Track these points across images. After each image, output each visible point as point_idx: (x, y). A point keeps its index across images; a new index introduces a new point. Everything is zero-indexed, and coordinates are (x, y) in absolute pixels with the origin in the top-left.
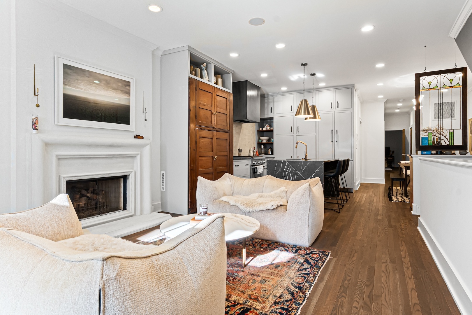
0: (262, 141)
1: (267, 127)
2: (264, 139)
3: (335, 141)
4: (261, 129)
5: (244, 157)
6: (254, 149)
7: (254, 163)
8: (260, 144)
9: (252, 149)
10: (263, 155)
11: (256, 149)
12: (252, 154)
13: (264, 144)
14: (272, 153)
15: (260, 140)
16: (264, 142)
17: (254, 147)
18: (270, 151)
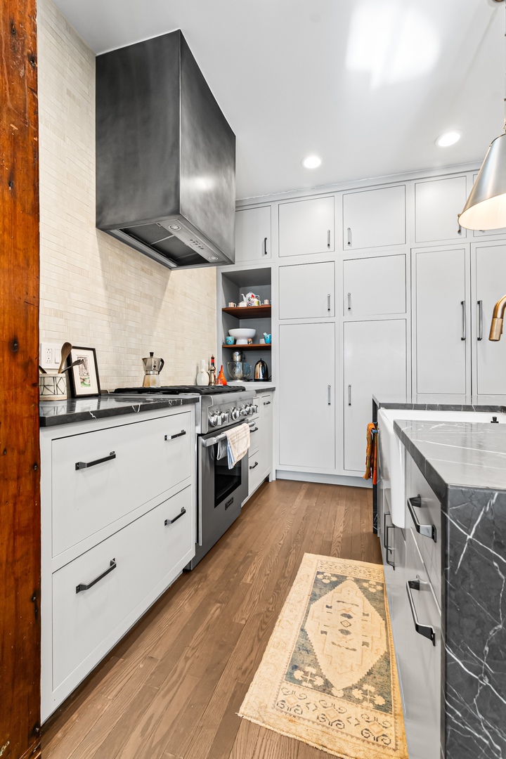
0: (235, 341)
1: (249, 300)
2: (243, 335)
3: (474, 339)
4: (231, 305)
5: (174, 395)
6: (213, 364)
7: (216, 423)
8: (229, 350)
9: (205, 366)
10: (239, 381)
11: (219, 362)
12: (204, 381)
13: (242, 349)
14: (267, 378)
15: (231, 339)
16: (242, 342)
17: (213, 358)
18: (259, 370)
